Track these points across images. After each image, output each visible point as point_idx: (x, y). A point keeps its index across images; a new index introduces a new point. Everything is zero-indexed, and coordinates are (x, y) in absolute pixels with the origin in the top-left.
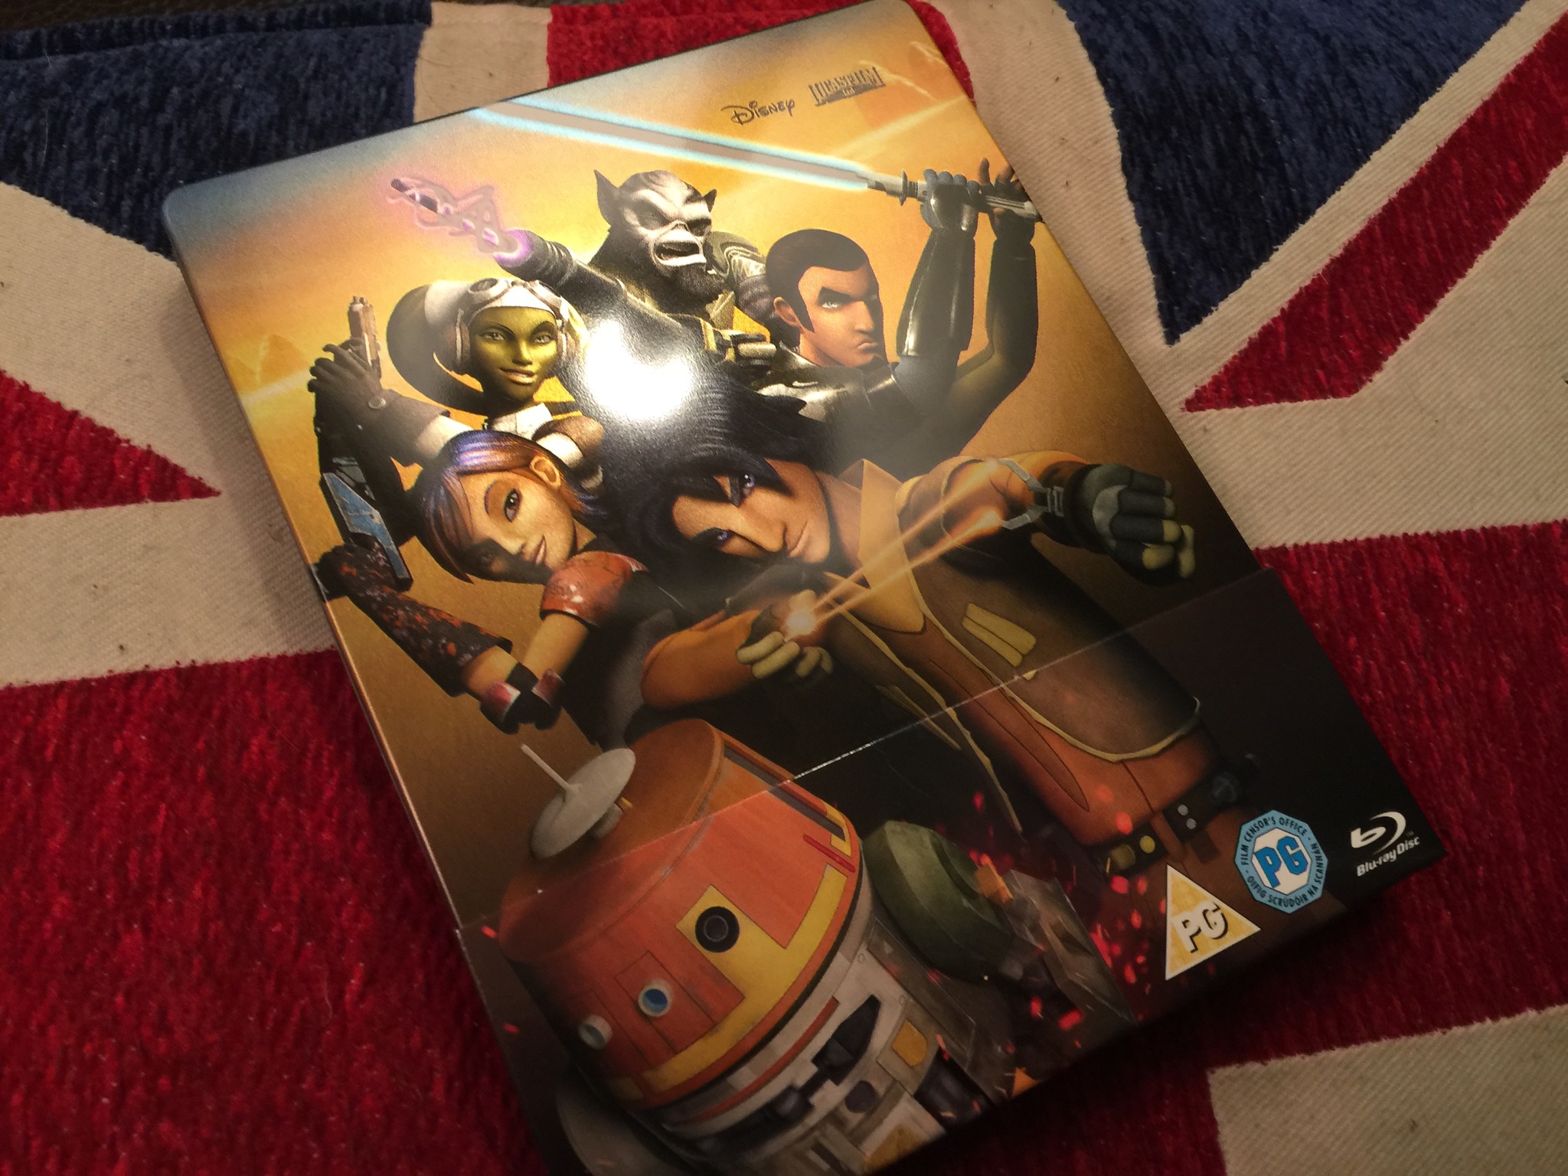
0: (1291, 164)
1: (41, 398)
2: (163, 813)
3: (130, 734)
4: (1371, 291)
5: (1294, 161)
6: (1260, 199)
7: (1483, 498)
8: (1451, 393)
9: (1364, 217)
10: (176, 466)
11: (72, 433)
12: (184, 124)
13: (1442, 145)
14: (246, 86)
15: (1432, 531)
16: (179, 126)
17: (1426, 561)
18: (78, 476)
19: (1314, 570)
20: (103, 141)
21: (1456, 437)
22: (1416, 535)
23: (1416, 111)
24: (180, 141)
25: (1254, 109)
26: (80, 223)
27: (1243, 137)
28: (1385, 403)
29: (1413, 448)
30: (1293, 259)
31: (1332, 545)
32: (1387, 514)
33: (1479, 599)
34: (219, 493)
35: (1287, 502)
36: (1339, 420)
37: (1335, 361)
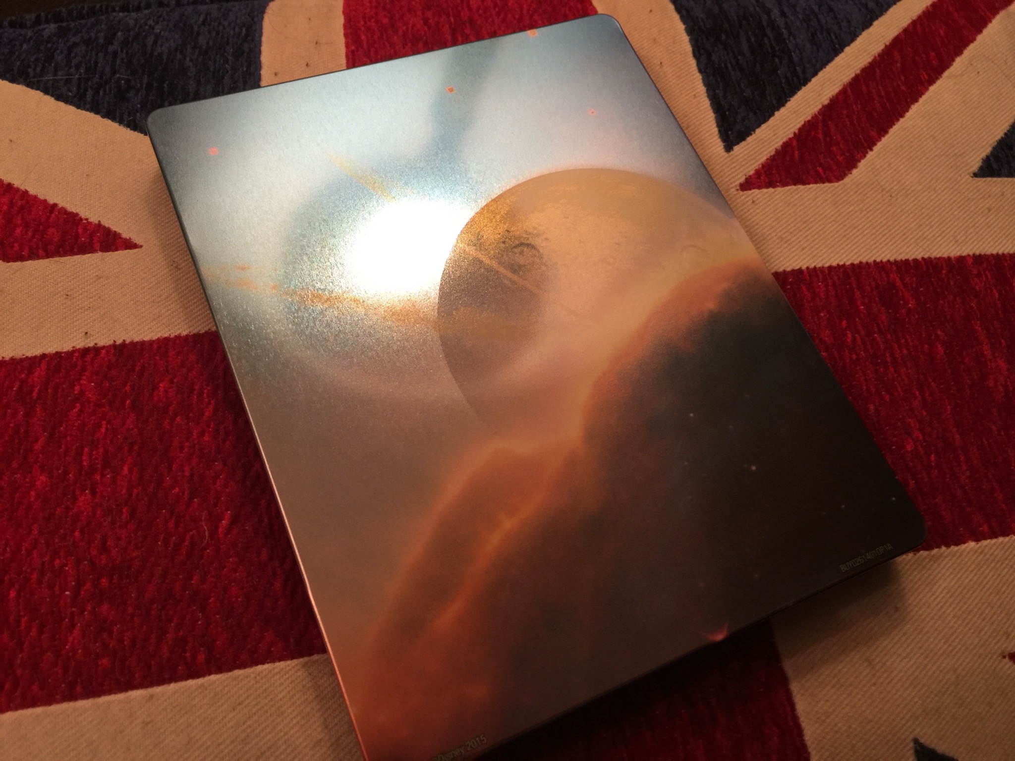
0: (795, 53)
1: (35, 198)
2: (104, 426)
3: (85, 382)
4: (848, 123)
5: (797, 51)
6: (777, 73)
7: (923, 240)
8: (900, 181)
9: (840, 84)
10: (115, 232)
11: (53, 215)
12: (125, 51)
13: (888, 44)
14: (162, 30)
15: (892, 259)
16: (122, 51)
18: (56, 239)
19: (819, 282)
20: (75, 62)
21: (904, 206)
22: (881, 262)
23: (871, 25)
24: (122, 60)
25: (772, 23)
26: (61, 104)
27: (766, 39)
28: (860, 186)
29: (878, 212)
30: (799, 105)
31: (830, 267)
32: (863, 250)
33: (923, 299)
34: (141, 246)
35: (801, 243)
36: (832, 196)
37: (828, 162)
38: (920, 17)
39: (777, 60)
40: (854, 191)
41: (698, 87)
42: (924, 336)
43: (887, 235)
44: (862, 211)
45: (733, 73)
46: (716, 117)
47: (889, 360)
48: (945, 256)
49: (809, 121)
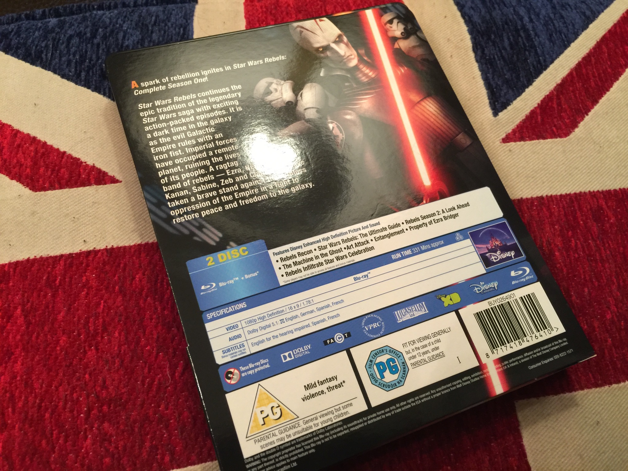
0: (539, 47)
1: (51, 147)
2: (102, 304)
3: (89, 274)
4: (573, 97)
5: (540, 47)
6: (528, 62)
7: (620, 177)
8: (606, 136)
9: (568, 68)
10: (104, 171)
11: (64, 160)
12: (104, 43)
13: (598, 40)
14: (128, 28)
15: (600, 190)
16: (103, 43)
17: (598, 202)
18: (66, 176)
19: (554, 205)
20: (73, 50)
21: (608, 153)
22: (594, 192)
23: (587, 27)
24: (103, 49)
25: (524, 27)
26: (65, 81)
27: (520, 38)
28: (580, 140)
29: (591, 158)
30: (542, 84)
31: (561, 195)
32: (582, 183)
33: (619, 216)
35: (543, 179)
36: (562, 147)
37: (560, 124)
38: (619, 22)
39: (527, 53)
40: (576, 143)
41: (476, 72)
42: (620, 241)
44: (581, 157)
45: (498, 62)
46: (488, 93)
47: (598, 258)
49: (548, 95)
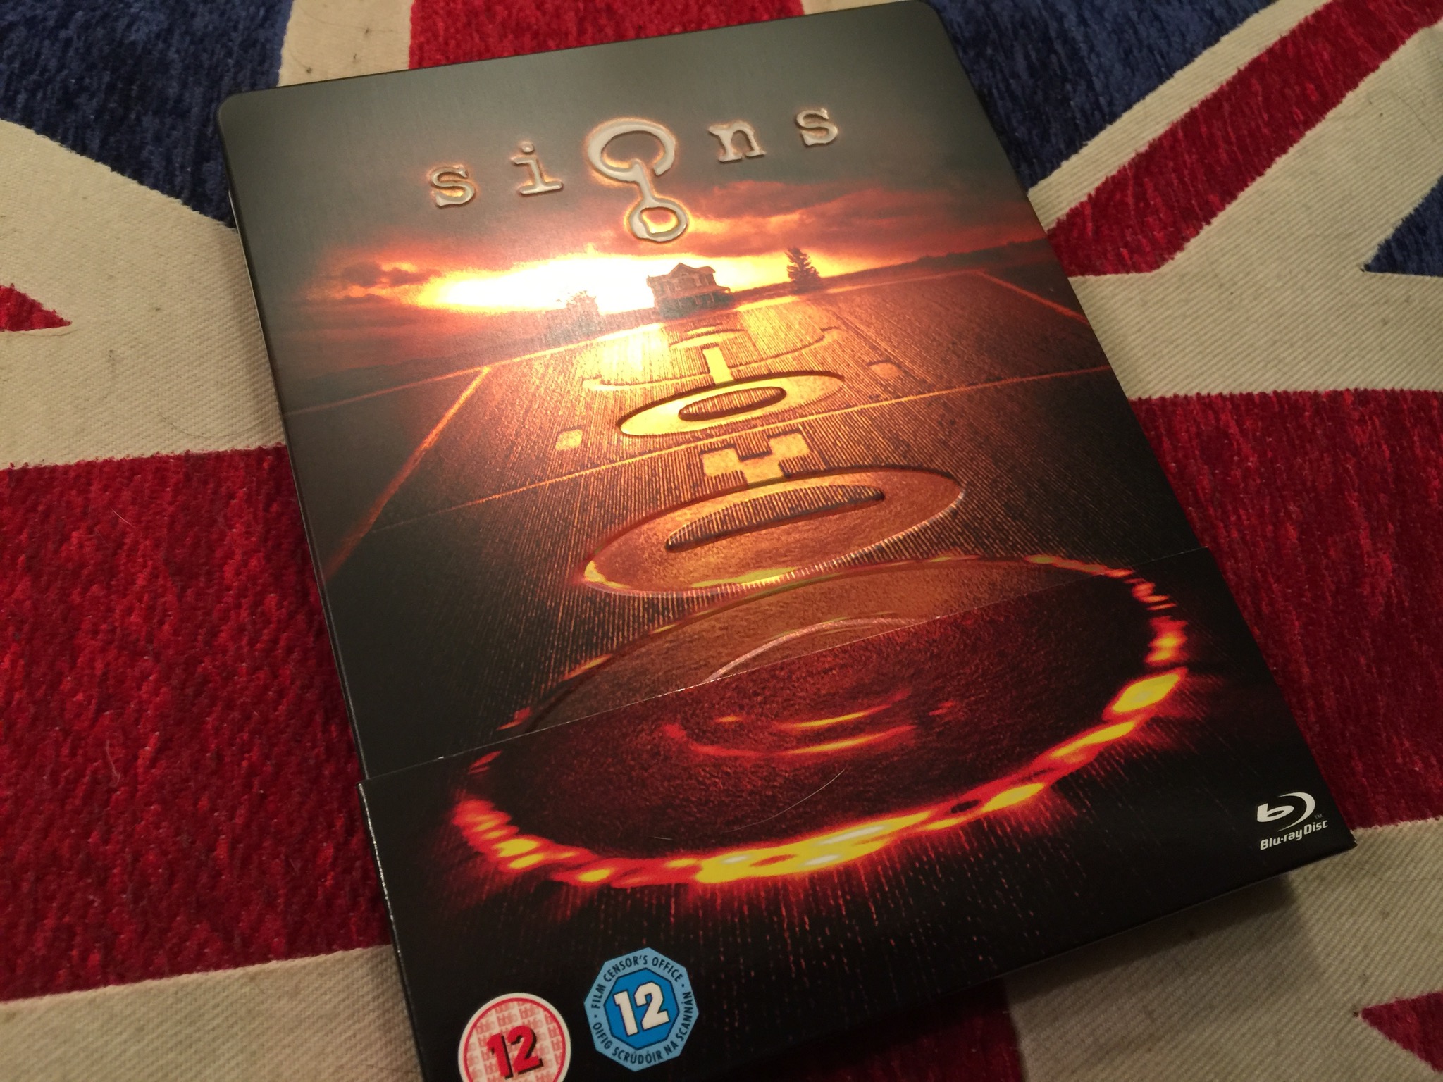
0: (1097, 76)
4: (1176, 181)
5: (1101, 75)
6: (1069, 105)
7: (1276, 366)
8: (1249, 273)
9: (1166, 122)
10: (34, 301)
12: (83, 37)
13: (1242, 68)
14: (142, 9)
15: (1226, 392)
21: (1252, 311)
22: (1209, 396)
23: (1217, 40)
25: (1063, 33)
27: (1054, 56)
28: (1186, 279)
29: (1209, 320)
30: (1100, 152)
32: (1181, 377)
33: (1270, 454)
34: (69, 323)
37: (1139, 241)
38: (1293, 33)
39: (1068, 87)
40: (1176, 286)
42: (1267, 511)
43: (1221, 356)
44: (1186, 318)
45: (1000, 103)
48: (1311, 389)
49: (1113, 177)
